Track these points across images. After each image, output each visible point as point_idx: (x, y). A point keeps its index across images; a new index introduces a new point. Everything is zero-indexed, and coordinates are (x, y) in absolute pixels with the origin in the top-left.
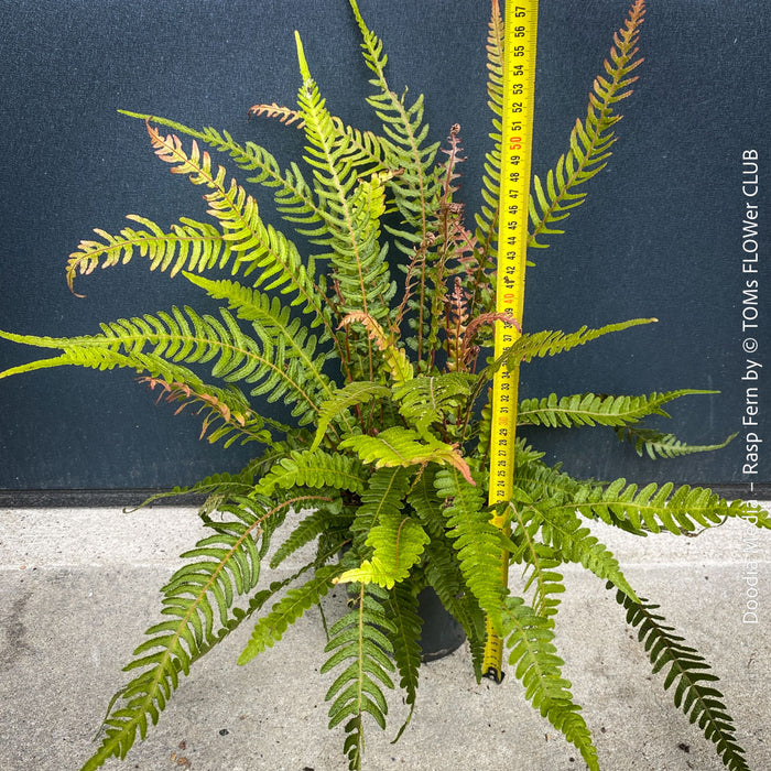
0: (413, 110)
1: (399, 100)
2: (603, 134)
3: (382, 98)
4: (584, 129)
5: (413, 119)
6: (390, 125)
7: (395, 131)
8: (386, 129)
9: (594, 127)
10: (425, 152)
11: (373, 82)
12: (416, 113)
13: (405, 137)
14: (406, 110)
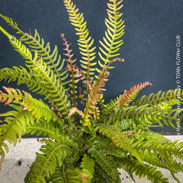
0: (35, 36)
1: (29, 34)
2: (118, 21)
3: (23, 37)
4: (110, 21)
5: (37, 39)
6: (31, 45)
7: (34, 46)
8: (31, 46)
9: (113, 20)
10: (46, 48)
11: (18, 33)
12: (37, 36)
13: (38, 46)
14: (33, 37)
